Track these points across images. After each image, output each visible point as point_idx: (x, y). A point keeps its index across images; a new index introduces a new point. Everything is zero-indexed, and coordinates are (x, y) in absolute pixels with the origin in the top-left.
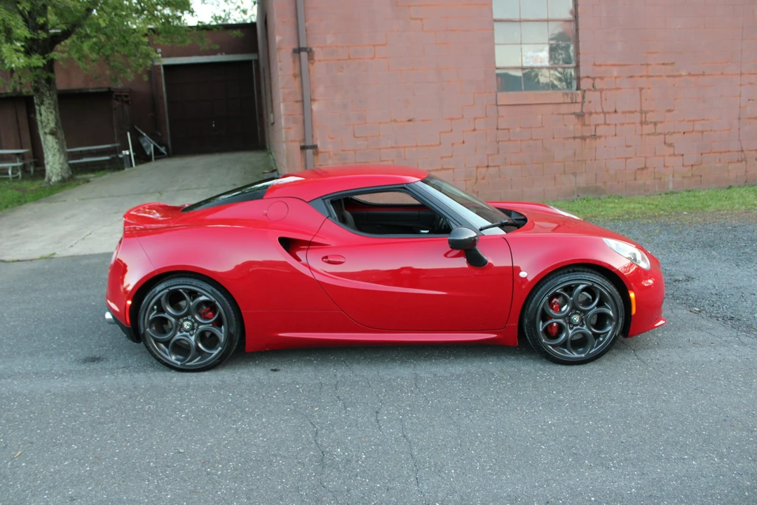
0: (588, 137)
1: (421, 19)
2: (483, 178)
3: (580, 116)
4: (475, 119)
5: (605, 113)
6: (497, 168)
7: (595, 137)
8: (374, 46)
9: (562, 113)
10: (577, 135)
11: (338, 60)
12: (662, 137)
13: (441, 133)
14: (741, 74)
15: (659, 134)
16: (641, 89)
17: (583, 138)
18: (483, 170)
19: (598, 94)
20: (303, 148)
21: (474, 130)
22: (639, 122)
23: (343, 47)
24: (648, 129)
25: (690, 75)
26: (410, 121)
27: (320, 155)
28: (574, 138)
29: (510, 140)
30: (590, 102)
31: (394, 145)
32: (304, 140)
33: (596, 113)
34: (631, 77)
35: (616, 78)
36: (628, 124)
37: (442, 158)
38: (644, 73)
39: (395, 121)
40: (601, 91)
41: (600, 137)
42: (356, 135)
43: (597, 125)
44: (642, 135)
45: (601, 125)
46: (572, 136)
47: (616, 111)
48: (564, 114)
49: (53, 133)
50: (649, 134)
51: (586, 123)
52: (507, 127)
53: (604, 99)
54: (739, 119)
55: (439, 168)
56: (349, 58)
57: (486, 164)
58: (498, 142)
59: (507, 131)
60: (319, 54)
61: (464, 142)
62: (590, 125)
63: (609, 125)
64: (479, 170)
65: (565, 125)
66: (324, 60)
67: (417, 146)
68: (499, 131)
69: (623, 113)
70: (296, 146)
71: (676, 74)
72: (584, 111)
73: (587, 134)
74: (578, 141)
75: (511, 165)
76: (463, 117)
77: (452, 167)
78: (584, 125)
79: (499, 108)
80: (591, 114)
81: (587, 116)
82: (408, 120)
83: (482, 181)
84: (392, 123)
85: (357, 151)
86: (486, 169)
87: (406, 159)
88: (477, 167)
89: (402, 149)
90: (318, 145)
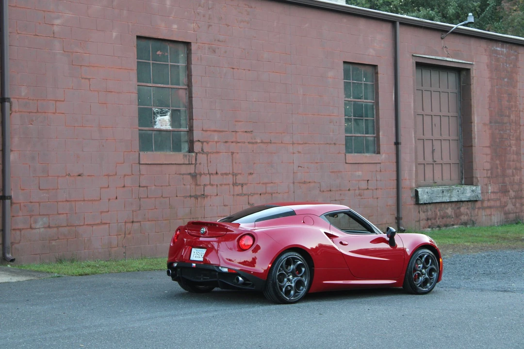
0: (199, 196)
1: (89, 79)
2: (130, 233)
3: (194, 176)
4: (125, 175)
5: (210, 174)
6: (139, 224)
7: (204, 196)
8: (56, 101)
9: (182, 173)
10: (192, 195)
11: (30, 112)
12: (247, 197)
13: (101, 188)
14: (293, 144)
15: (245, 195)
16: (233, 153)
17: (196, 197)
18: (129, 225)
19: (205, 156)
20: (3, 198)
21: (124, 187)
22: (232, 183)
23: (33, 100)
24: (238, 189)
25: (262, 142)
26: (80, 175)
27: (14, 206)
28: (191, 196)
29: (148, 197)
30: (200, 164)
31: (68, 199)
32: (3, 190)
33: (204, 174)
34: (226, 142)
35: (216, 142)
36: (225, 185)
37: (102, 212)
38: (234, 140)
39: (69, 175)
40: (207, 154)
41: (207, 196)
42: (40, 188)
43: (205, 185)
44: (233, 195)
45: (208, 185)
46: (189, 195)
47: (217, 173)
48: (183, 174)
50: (238, 195)
51: (198, 183)
52: (147, 185)
53: (209, 162)
54: (294, 183)
55: (99, 223)
56: (37, 112)
57: (131, 220)
58: (140, 199)
59: (146, 188)
60: (16, 106)
61: (116, 198)
62: (200, 185)
63: (212, 185)
64: (127, 225)
65: (184, 185)
66: (19, 112)
67: (84, 200)
68: (141, 189)
69: (222, 174)
71: (254, 141)
72: (197, 171)
73: (198, 193)
74: (193, 199)
75: (149, 221)
76: (116, 175)
77: (108, 222)
78: (196, 185)
79: (141, 166)
80: (201, 174)
81: (198, 176)
82: (78, 174)
83: (129, 236)
84: (67, 177)
85: (41, 204)
86: (131, 224)
87: (76, 213)
88: (125, 222)
89: (73, 203)
90: (12, 196)
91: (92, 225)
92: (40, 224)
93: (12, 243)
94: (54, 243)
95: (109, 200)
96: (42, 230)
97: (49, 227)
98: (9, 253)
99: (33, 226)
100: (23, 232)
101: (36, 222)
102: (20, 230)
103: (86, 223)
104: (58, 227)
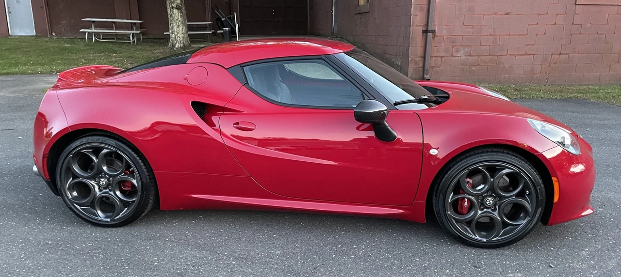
2: (555, 63)
4: (557, 15)
6: (567, 56)
13: (529, 25)
18: (556, 57)
20: (425, 32)
21: (555, 24)
27: (437, 38)
29: (580, 33)
31: (492, 34)
32: (427, 25)
37: (526, 45)
39: (496, 13)
42: (465, 24)
49: (178, 8)
52: (581, 23)
55: (523, 53)
57: (559, 52)
58: (571, 35)
59: (579, 26)
61: (545, 34)
64: (553, 56)
67: (509, 35)
68: (575, 26)
70: (420, 30)
75: (578, 53)
76: (547, 14)
77: (532, 53)
79: (577, 6)
82: (506, 13)
83: (555, 66)
84: (494, 15)
85: (464, 37)
86: (558, 56)
87: (499, 45)
88: (552, 54)
89: (498, 37)
90: (436, 30)
91: (515, 56)
92: (461, 52)
93: (433, 67)
94: (474, 68)
95: (537, 35)
96: (464, 57)
97: (470, 55)
98: (427, 75)
99: (454, 54)
100: (443, 59)
101: (457, 51)
102: (441, 57)
103: (508, 54)
104: (478, 56)
